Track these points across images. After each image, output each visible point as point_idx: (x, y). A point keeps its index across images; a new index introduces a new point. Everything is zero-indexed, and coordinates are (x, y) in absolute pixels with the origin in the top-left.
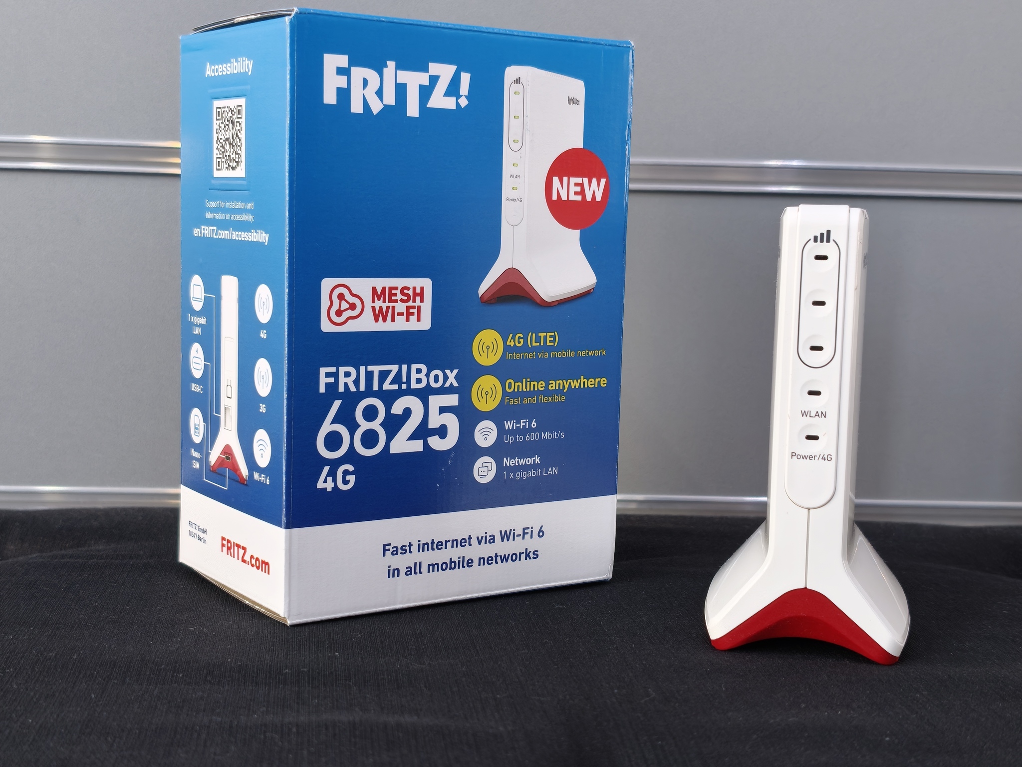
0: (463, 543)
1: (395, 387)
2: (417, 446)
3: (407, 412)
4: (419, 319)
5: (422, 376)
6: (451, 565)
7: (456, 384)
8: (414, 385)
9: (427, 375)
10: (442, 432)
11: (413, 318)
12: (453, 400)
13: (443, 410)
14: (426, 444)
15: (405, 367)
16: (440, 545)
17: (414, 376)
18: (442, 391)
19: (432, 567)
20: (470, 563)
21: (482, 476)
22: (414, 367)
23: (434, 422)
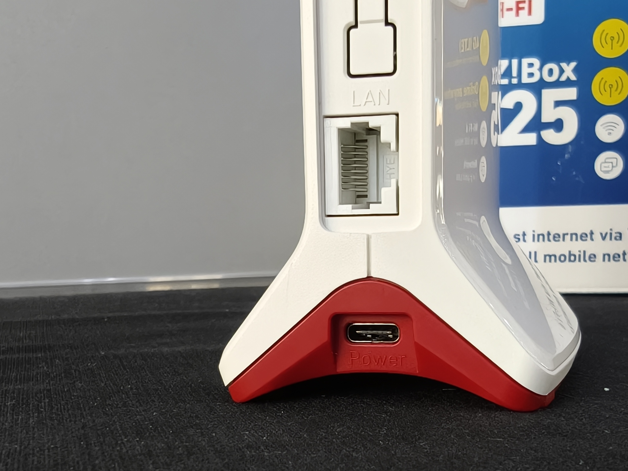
0: (583, 237)
1: (505, 82)
2: (531, 139)
3: (519, 106)
4: (530, 13)
5: (535, 70)
6: (571, 257)
7: (573, 78)
8: (525, 80)
9: (541, 69)
10: (558, 125)
11: (524, 13)
12: (571, 93)
13: (558, 104)
14: (540, 138)
15: (515, 62)
16: (556, 237)
17: (525, 70)
18: (557, 84)
19: (549, 257)
20: (593, 258)
21: (607, 172)
22: (525, 61)
23: (548, 116)
